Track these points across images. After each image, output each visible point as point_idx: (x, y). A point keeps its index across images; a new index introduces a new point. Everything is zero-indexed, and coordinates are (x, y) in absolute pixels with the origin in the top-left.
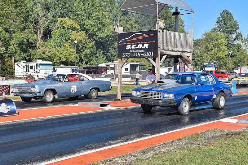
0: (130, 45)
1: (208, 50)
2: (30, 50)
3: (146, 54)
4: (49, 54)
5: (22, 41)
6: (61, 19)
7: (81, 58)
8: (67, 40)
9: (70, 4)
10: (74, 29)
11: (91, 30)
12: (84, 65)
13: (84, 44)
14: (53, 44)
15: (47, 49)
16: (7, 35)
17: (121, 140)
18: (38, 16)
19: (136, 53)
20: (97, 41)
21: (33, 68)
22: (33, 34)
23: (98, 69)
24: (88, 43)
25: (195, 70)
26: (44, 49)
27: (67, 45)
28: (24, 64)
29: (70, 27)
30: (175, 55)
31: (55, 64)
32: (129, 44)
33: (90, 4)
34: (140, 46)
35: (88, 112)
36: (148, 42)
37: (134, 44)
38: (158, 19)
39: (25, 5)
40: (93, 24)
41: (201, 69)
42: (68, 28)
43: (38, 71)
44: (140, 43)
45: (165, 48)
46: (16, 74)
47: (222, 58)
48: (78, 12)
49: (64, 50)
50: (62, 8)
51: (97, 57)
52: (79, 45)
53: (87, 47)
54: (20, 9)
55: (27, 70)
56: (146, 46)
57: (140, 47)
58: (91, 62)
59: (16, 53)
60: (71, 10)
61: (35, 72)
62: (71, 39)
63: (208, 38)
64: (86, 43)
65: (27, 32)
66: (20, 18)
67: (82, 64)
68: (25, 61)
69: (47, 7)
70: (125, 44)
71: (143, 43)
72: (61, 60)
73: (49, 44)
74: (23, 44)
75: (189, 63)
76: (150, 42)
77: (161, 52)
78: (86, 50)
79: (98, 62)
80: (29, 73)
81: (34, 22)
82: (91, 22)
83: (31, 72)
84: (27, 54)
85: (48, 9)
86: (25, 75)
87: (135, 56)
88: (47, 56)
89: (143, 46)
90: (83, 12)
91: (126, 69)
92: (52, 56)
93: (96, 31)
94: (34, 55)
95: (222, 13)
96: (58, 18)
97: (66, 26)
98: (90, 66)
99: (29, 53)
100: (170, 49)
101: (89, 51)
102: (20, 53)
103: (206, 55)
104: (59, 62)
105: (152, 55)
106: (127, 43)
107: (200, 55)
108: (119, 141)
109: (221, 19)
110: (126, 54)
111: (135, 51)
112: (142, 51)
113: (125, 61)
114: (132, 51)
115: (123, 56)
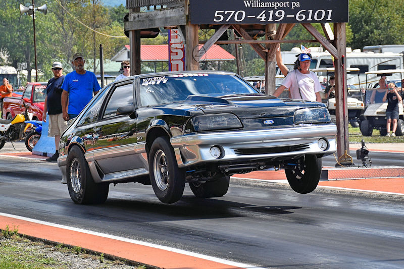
19: (267, 10)
87: (263, 19)
105: (329, 19)
110: (226, 12)
111: (263, 4)
112: (290, 4)
113: (218, 36)
114: (253, 3)
115: (215, 20)
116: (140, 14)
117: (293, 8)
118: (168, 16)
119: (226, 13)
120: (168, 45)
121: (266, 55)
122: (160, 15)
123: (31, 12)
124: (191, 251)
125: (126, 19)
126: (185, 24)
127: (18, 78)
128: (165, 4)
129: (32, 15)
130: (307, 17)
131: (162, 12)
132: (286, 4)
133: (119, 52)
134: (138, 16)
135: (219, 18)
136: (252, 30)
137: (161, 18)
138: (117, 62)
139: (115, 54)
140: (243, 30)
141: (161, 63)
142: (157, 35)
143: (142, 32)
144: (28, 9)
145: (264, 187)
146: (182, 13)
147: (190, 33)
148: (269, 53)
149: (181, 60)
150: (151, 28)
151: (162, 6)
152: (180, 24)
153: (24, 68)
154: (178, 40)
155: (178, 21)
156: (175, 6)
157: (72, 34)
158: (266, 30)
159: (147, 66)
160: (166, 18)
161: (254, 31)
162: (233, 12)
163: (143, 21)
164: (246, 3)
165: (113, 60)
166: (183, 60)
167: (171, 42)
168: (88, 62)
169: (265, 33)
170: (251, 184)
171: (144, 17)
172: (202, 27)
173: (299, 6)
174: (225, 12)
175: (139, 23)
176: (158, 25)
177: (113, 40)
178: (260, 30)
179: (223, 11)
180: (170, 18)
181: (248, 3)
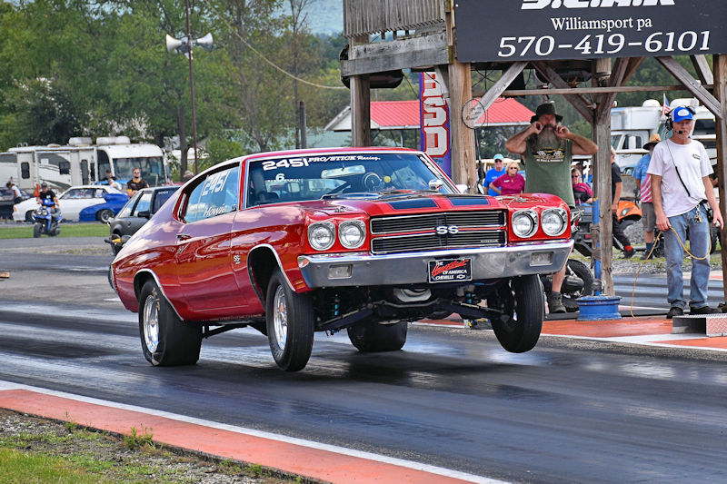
3: (665, 40)
19: (594, 33)
87: (587, 50)
105: (705, 47)
110: (520, 39)
111: (587, 24)
112: (634, 23)
113: (507, 81)
114: (567, 23)
115: (500, 54)
116: (367, 46)
117: (639, 29)
118: (417, 48)
119: (520, 41)
120: (418, 101)
121: (592, 113)
122: (403, 47)
123: (186, 48)
124: (458, 470)
125: (344, 56)
126: (448, 62)
127: (165, 164)
128: (412, 28)
129: (187, 54)
130: (665, 45)
131: (407, 41)
132: (627, 23)
133: (340, 115)
134: (365, 50)
135: (507, 50)
136: (568, 70)
137: (405, 54)
138: (335, 131)
139: (332, 118)
140: (551, 71)
141: (414, 132)
142: (399, 82)
143: (372, 78)
144: (179, 42)
145: (591, 350)
146: (442, 43)
147: (457, 78)
148: (599, 110)
149: (443, 126)
150: (387, 69)
151: (407, 32)
152: (437, 63)
153: (175, 146)
154: (437, 92)
155: (435, 58)
156: (428, 30)
157: (258, 84)
158: (593, 70)
159: (387, 137)
160: (415, 53)
161: (571, 73)
162: (533, 39)
163: (373, 59)
164: (556, 22)
165: (330, 129)
166: (446, 125)
167: (424, 95)
168: (285, 134)
169: (590, 74)
170: (569, 345)
171: (375, 51)
172: (477, 67)
173: (650, 26)
174: (517, 39)
175: (368, 62)
176: (399, 64)
177: (330, 94)
178: (581, 70)
179: (514, 39)
180: (421, 51)
181: (559, 22)
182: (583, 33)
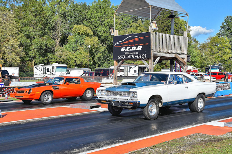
0: (125, 48)
1: (213, 53)
2: (48, 54)
3: (140, 56)
4: (65, 58)
5: (41, 46)
6: (76, 26)
7: (94, 61)
8: (81, 45)
9: (84, 12)
10: (88, 35)
11: (103, 36)
12: (97, 67)
13: (97, 48)
14: (68, 49)
15: (64, 53)
16: (28, 41)
17: (88, 148)
18: (56, 24)
19: (130, 55)
20: (108, 46)
21: (50, 70)
22: (50, 39)
23: (109, 71)
24: (100, 47)
25: (200, 72)
26: (61, 53)
27: (81, 49)
28: (42, 67)
29: (85, 33)
30: (169, 56)
31: (71, 67)
32: (123, 46)
33: (103, 12)
34: (134, 48)
35: (75, 114)
36: (142, 44)
37: (129, 46)
38: (151, 22)
39: (44, 14)
40: (105, 30)
41: (206, 71)
42: (82, 34)
43: (54, 73)
44: (133, 45)
45: (159, 50)
46: (35, 76)
47: (226, 61)
48: (92, 19)
49: (78, 54)
50: (78, 16)
51: (109, 60)
52: (92, 49)
53: (100, 51)
54: (39, 18)
55: (44, 73)
56: (140, 48)
57: (134, 50)
58: (103, 65)
59: (35, 57)
60: (85, 18)
61: (51, 74)
62: (85, 44)
63: (213, 42)
64: (99, 47)
65: (45, 38)
66: (40, 26)
67: (95, 67)
68: (43, 64)
69: (64, 16)
70: (120, 46)
71: (137, 45)
72: (76, 63)
73: (65, 49)
74: (42, 49)
75: (184, 65)
76: (143, 44)
77: (154, 54)
78: (98, 54)
79: (109, 64)
80: (46, 75)
81: (53, 29)
82: (103, 29)
83: (48, 74)
84: (45, 58)
85: (65, 17)
86: (42, 77)
87: (129, 58)
88: (63, 59)
89: (137, 48)
90: (96, 19)
91: (135, 71)
92: (68, 59)
93: (108, 37)
94: (51, 59)
95: (226, 19)
96: (74, 25)
97: (80, 32)
98: (102, 68)
99: (48, 57)
100: (164, 50)
101: (102, 55)
102: (39, 57)
103: (210, 57)
104: (74, 64)
106: (122, 45)
107: (205, 57)
108: (86, 148)
109: (225, 24)
113: (120, 63)
115: (118, 58)
117: (136, 54)
179: (120, 56)
181: (126, 53)
182: (128, 55)
